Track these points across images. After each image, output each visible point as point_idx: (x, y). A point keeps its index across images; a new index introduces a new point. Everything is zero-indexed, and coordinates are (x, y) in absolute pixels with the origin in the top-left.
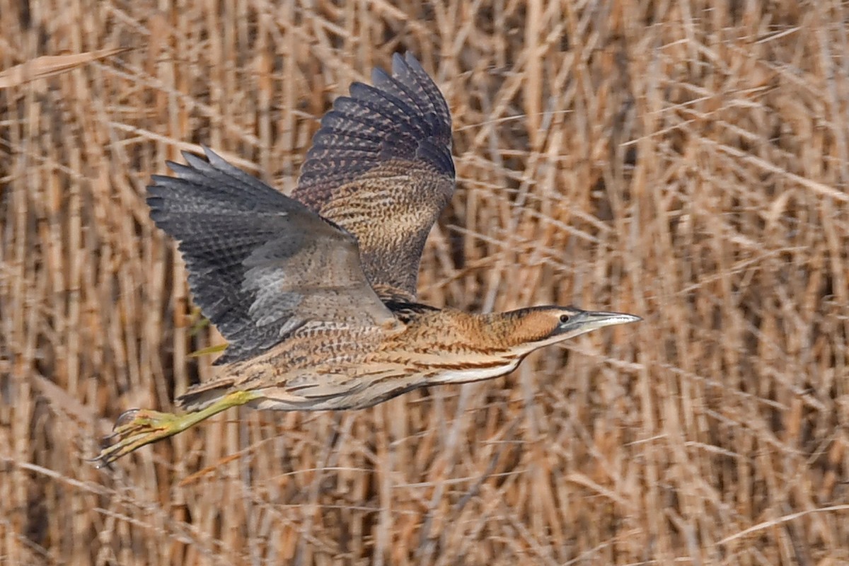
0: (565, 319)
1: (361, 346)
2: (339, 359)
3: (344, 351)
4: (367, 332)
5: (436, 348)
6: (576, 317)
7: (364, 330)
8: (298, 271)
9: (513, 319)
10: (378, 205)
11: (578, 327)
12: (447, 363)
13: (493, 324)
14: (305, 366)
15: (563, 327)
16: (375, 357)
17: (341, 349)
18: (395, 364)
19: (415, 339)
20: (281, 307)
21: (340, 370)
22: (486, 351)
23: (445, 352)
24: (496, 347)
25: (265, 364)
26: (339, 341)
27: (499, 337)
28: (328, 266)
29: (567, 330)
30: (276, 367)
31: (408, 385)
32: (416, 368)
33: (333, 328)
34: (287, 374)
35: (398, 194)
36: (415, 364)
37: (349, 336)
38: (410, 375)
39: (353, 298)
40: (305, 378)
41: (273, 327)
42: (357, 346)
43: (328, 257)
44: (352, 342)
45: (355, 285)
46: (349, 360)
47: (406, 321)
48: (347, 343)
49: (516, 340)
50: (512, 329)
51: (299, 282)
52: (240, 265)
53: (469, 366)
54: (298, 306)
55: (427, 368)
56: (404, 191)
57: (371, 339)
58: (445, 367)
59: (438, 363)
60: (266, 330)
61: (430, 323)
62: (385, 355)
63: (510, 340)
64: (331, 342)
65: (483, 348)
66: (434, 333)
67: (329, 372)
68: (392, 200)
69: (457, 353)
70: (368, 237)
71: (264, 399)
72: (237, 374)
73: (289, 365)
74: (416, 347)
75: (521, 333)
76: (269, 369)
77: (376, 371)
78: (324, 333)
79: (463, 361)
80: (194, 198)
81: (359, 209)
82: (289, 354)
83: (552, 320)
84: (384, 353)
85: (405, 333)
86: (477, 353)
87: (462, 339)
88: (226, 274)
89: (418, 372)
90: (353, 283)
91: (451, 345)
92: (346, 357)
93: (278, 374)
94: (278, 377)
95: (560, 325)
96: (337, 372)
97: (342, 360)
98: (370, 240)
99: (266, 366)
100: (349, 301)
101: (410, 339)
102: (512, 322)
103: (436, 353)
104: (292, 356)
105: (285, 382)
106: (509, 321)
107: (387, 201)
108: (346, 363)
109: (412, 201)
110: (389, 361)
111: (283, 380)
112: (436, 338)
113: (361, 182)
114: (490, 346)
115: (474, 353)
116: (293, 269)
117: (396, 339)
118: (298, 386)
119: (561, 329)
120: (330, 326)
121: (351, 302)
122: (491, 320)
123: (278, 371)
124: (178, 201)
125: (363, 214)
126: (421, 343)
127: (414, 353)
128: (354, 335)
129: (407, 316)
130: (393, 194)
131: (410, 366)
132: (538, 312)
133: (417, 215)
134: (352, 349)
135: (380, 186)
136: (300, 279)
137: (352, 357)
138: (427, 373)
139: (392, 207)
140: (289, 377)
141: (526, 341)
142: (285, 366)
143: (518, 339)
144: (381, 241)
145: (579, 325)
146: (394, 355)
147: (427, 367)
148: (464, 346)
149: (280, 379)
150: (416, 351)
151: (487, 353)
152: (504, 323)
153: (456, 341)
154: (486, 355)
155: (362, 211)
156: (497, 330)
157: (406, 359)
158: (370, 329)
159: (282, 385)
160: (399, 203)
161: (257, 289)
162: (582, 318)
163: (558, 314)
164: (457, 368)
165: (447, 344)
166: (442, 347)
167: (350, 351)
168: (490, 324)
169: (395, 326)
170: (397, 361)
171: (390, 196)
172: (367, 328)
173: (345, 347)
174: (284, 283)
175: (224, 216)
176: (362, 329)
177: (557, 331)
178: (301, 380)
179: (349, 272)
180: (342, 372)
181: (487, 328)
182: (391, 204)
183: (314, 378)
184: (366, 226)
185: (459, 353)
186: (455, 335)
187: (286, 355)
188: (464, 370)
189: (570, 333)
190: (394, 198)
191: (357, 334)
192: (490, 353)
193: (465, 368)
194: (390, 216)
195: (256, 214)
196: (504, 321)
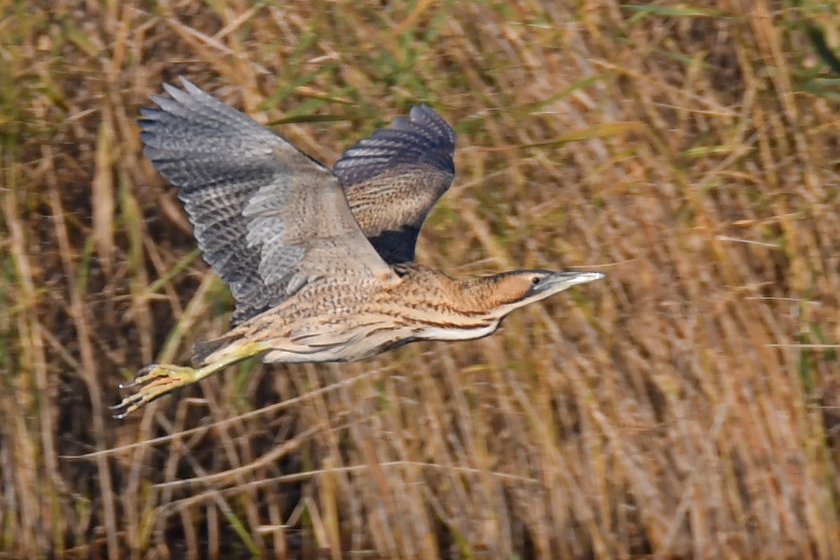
0: (537, 281)
1: (359, 298)
2: (339, 310)
3: (343, 304)
4: (365, 285)
5: (424, 306)
6: (547, 278)
7: (363, 283)
8: (296, 222)
9: (490, 284)
10: (382, 196)
11: (549, 287)
12: (433, 321)
13: (471, 289)
14: (309, 315)
15: (536, 288)
16: (369, 308)
17: (341, 302)
18: (386, 316)
19: (407, 294)
20: (286, 263)
21: (339, 321)
22: (467, 314)
23: (432, 310)
24: (476, 310)
25: (273, 315)
26: (340, 295)
27: (477, 300)
28: (322, 214)
29: (539, 291)
30: (283, 318)
31: (397, 338)
32: (404, 321)
33: (334, 284)
34: (293, 324)
35: (400, 187)
36: (404, 318)
37: (349, 289)
38: (399, 329)
39: (350, 249)
40: (308, 328)
41: (282, 285)
42: (356, 298)
43: (319, 203)
44: (351, 295)
45: (349, 233)
46: (348, 311)
47: (401, 275)
48: (346, 296)
49: (494, 302)
50: (490, 293)
51: (299, 235)
52: (240, 216)
53: (452, 326)
54: (302, 260)
55: (415, 323)
56: (405, 184)
57: (368, 291)
58: (430, 324)
59: (425, 320)
60: (275, 288)
61: (421, 282)
62: (378, 307)
63: (488, 304)
64: (332, 297)
65: (465, 311)
66: (423, 292)
67: (330, 322)
68: (394, 190)
69: (442, 313)
70: (371, 219)
71: (271, 350)
72: (249, 326)
73: (295, 316)
74: (406, 302)
75: (498, 297)
76: (278, 320)
77: (369, 322)
78: (326, 289)
79: (448, 321)
80: (184, 134)
81: (364, 201)
82: (295, 306)
83: (525, 282)
84: (378, 304)
85: (398, 287)
86: (459, 314)
87: (447, 300)
88: (229, 226)
89: (406, 325)
90: (347, 230)
91: (438, 305)
92: (345, 309)
93: (285, 324)
94: (284, 327)
95: (532, 287)
96: (337, 322)
97: (342, 311)
98: (373, 221)
99: (274, 317)
100: (346, 253)
101: (402, 294)
102: (489, 286)
103: (423, 309)
104: (298, 307)
105: (290, 333)
106: (486, 286)
107: (390, 192)
108: (345, 314)
109: (413, 190)
110: (381, 313)
111: (289, 330)
112: (424, 296)
113: (368, 183)
114: (471, 310)
115: (457, 314)
116: (291, 219)
117: (389, 291)
118: (301, 336)
119: (534, 290)
120: (331, 282)
121: (349, 254)
122: (470, 284)
123: (285, 321)
124: (169, 138)
125: (368, 204)
126: (411, 298)
127: (404, 307)
128: (353, 289)
129: (402, 271)
130: (396, 186)
131: (399, 319)
132: (512, 276)
133: (417, 200)
134: (351, 301)
135: (385, 183)
136: (299, 231)
137: (351, 309)
138: (415, 328)
139: (394, 195)
140: (294, 326)
141: (503, 303)
142: (291, 316)
143: (496, 302)
144: (383, 220)
145: (550, 286)
146: (386, 307)
147: (414, 321)
148: (449, 308)
149: (286, 329)
150: (407, 305)
151: (468, 316)
152: (481, 288)
153: (442, 302)
154: (467, 317)
155: (368, 201)
156: (476, 294)
157: (397, 312)
158: (368, 282)
159: (288, 335)
160: (401, 192)
161: (262, 244)
162: (552, 279)
163: (530, 277)
164: (442, 326)
165: (435, 303)
166: (430, 305)
167: (349, 303)
168: (469, 288)
169: (390, 277)
170: (388, 314)
171: (393, 188)
172: (365, 281)
173: (345, 300)
174: (285, 236)
175: (215, 154)
176: (361, 281)
177: (530, 293)
178: (305, 330)
179: (340, 218)
180: (342, 322)
181: (466, 292)
182: (393, 193)
183: (317, 328)
184: (371, 211)
185: (445, 313)
186: (441, 296)
187: (293, 307)
188: (448, 329)
189: (542, 293)
190: (396, 189)
191: (356, 288)
192: (471, 315)
193: (448, 327)
194: (392, 202)
195: (244, 153)
196: (481, 285)
